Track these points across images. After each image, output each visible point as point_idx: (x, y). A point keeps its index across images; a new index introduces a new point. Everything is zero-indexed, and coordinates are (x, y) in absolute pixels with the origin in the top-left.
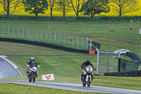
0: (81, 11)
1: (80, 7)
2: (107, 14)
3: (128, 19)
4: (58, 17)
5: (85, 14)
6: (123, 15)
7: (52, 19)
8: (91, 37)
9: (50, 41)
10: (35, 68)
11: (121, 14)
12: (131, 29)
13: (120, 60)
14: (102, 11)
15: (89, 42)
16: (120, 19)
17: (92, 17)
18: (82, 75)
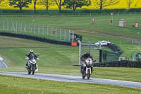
0: (63, 5)
3: (108, 12)
5: (67, 7)
6: (103, 8)
7: (36, 12)
8: (73, 30)
10: (34, 60)
11: (101, 7)
12: (112, 21)
13: (101, 51)
14: (83, 4)
15: (71, 34)
16: (100, 12)
17: (74, 10)
18: (82, 68)
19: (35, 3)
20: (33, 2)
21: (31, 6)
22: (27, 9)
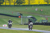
0: (16, 3)
1: (15, 2)
2: (25, 4)
3: (32, 5)
4: (8, 5)
5: (17, 4)
6: (30, 4)
7: (6, 6)
9: (5, 13)
10: (11, 23)
11: (29, 4)
12: (33, 9)
13: (29, 19)
14: (23, 3)
15: (19, 13)
17: (20, 5)
19: (6, 3)
20: (5, 2)
21: (4, 4)
22: (3, 5)
